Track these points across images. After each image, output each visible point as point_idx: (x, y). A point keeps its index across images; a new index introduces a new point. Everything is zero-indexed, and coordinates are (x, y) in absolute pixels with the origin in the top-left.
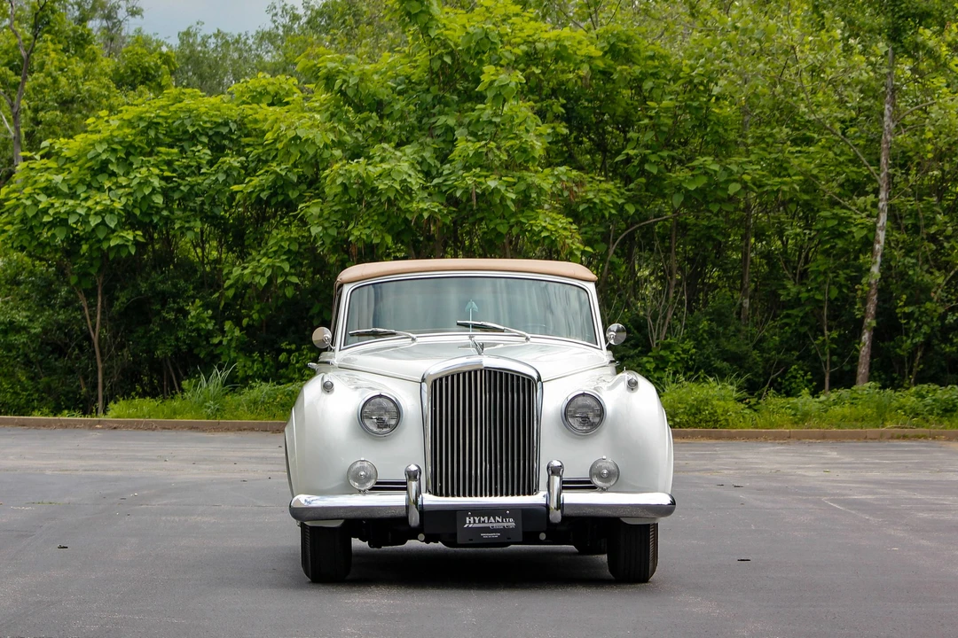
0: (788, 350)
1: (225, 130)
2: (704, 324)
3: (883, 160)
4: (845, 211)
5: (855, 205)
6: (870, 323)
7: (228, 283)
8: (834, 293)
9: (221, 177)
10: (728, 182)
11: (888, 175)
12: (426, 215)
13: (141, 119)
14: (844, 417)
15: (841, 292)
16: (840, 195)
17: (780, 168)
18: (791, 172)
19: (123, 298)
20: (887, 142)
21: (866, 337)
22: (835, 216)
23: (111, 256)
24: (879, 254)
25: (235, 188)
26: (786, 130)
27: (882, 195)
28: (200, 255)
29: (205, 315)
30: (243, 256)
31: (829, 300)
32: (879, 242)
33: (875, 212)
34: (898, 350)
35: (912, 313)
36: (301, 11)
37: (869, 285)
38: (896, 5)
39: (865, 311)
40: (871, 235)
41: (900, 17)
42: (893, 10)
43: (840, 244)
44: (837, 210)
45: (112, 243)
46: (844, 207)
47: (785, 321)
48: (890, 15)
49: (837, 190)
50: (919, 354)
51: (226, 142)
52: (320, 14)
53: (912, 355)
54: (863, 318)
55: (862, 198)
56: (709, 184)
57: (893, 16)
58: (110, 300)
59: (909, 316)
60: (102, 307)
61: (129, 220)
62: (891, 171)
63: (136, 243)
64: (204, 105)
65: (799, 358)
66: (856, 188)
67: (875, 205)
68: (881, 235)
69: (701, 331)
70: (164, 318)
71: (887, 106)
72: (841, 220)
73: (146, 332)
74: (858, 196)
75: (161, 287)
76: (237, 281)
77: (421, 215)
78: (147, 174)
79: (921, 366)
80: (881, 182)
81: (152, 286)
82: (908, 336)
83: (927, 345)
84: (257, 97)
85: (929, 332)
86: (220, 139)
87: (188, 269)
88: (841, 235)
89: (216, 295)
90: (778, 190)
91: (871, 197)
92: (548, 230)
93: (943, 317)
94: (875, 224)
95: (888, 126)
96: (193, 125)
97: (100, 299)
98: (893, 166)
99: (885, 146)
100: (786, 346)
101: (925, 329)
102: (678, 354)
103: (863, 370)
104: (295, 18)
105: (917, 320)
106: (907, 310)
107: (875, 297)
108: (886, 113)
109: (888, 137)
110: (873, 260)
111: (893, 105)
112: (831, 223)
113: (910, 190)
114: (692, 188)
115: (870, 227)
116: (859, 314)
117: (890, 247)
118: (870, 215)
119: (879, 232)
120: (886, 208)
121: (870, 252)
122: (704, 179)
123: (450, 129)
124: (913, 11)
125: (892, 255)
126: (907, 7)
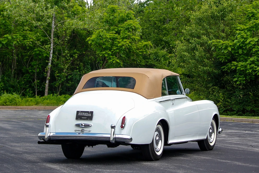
0: (26, 85)
2: (6, 78)
3: (52, 36)
5: (45, 47)
6: (48, 78)
8: (38, 70)
10: (13, 41)
11: (54, 40)
14: (48, 103)
15: (40, 70)
16: (41, 45)
17: (25, 37)
18: (28, 38)
21: (47, 82)
22: (39, 50)
24: (51, 60)
27: (52, 45)
31: (37, 72)
32: (51, 57)
33: (50, 49)
34: (55, 85)
37: (48, 68)
39: (47, 75)
40: (48, 56)
43: (40, 57)
46: (43, 49)
47: (25, 77)
49: (40, 43)
50: (60, 86)
53: (59, 87)
55: (47, 46)
56: (8, 41)
59: (58, 76)
62: (54, 39)
65: (29, 87)
66: (45, 43)
67: (50, 48)
68: (51, 55)
69: (5, 80)
71: (53, 22)
72: (40, 51)
79: (61, 89)
80: (51, 41)
83: (62, 84)
85: (63, 80)
88: (40, 55)
91: (49, 45)
93: (67, 77)
94: (50, 53)
95: (53, 27)
98: (54, 37)
99: (53, 32)
100: (25, 84)
101: (62, 80)
103: (47, 90)
105: (60, 77)
106: (58, 75)
107: (50, 71)
108: (53, 23)
109: (54, 30)
110: (49, 62)
111: (55, 21)
112: (37, 52)
113: (59, 44)
114: (4, 43)
115: (48, 53)
116: (45, 76)
117: (53, 58)
118: (49, 50)
119: (51, 54)
120: (53, 48)
121: (48, 60)
122: (7, 41)
125: (54, 61)
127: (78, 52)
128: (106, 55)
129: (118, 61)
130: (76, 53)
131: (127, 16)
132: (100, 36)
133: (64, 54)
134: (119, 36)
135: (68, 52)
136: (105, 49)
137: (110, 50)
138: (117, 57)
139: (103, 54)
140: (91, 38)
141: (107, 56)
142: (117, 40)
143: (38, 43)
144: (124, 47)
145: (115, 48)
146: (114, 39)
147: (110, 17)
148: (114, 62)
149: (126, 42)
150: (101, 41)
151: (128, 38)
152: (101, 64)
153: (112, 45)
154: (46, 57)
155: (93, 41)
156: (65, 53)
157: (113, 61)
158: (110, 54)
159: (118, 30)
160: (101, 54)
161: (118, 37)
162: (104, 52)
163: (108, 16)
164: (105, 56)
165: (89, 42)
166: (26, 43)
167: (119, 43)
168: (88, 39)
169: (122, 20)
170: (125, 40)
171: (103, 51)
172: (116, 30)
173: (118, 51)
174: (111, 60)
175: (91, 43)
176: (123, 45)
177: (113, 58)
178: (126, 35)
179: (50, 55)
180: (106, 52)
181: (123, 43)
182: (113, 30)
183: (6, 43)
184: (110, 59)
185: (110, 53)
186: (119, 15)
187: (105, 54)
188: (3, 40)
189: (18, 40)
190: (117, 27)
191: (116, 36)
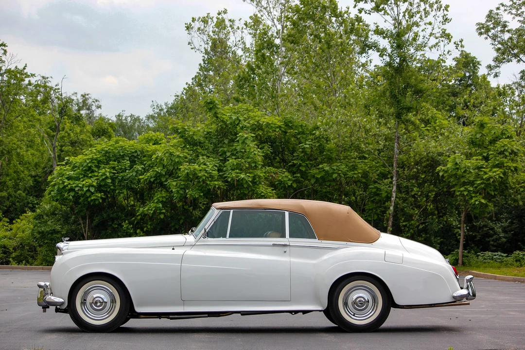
1: (135, 154)
3: (394, 165)
4: (379, 185)
5: (384, 183)
6: (389, 229)
7: (138, 214)
8: (376, 217)
9: (134, 174)
10: (333, 173)
11: (397, 171)
12: (217, 186)
13: (103, 150)
15: (378, 217)
16: (378, 179)
17: (354, 168)
19: (97, 220)
20: (396, 158)
22: (376, 188)
23: (92, 204)
24: (393, 202)
25: (141, 177)
26: (356, 154)
27: (394, 179)
28: (127, 203)
29: (129, 227)
30: (144, 203)
31: (374, 220)
32: (393, 197)
35: (406, 225)
36: (164, 107)
37: (390, 214)
38: (398, 104)
39: (388, 224)
40: (389, 195)
41: (400, 109)
42: (397, 106)
43: (377, 198)
44: (377, 185)
45: (92, 198)
46: (379, 184)
48: (396, 108)
49: (377, 177)
51: (136, 159)
52: (171, 108)
54: (387, 227)
56: (326, 175)
57: (398, 108)
58: (92, 220)
59: (405, 226)
60: (88, 224)
61: (99, 189)
62: (397, 169)
63: (102, 198)
64: (127, 144)
66: (384, 176)
67: (391, 183)
68: (394, 195)
70: (113, 227)
71: (396, 144)
72: (378, 189)
73: (106, 233)
74: (385, 179)
75: (111, 216)
76: (142, 213)
77: (215, 187)
78: (105, 171)
80: (394, 174)
81: (108, 215)
82: (405, 234)
84: (148, 141)
85: (413, 232)
86: (135, 158)
87: (122, 208)
88: (378, 195)
89: (134, 219)
90: (353, 177)
91: (390, 180)
93: (418, 226)
94: (391, 190)
95: (396, 152)
96: (123, 152)
97: (87, 220)
98: (398, 168)
104: (162, 110)
105: (408, 227)
106: (404, 224)
107: (392, 219)
108: (395, 146)
109: (396, 156)
110: (391, 204)
111: (398, 143)
112: (374, 190)
113: (405, 177)
114: (319, 176)
115: (389, 192)
116: (385, 225)
117: (397, 199)
118: (390, 187)
119: (393, 193)
120: (396, 184)
121: (390, 201)
122: (323, 173)
123: (225, 153)
124: (405, 107)
125: (398, 203)
126: (403, 105)
127: (435, 189)
128: (465, 193)
129: (483, 201)
130: (433, 191)
131: (503, 134)
132: (456, 164)
133: (413, 193)
134: (486, 163)
135: (418, 189)
136: (464, 184)
137: (472, 185)
138: (482, 195)
139: (461, 191)
140: (443, 168)
141: (467, 195)
142: (483, 169)
143: (374, 177)
144: (492, 180)
145: (478, 182)
146: (479, 168)
147: (476, 135)
148: (477, 203)
149: (495, 172)
150: (459, 172)
151: (500, 165)
153: (478, 176)
154: (387, 197)
155: (446, 172)
157: (476, 201)
158: (471, 191)
159: (488, 154)
160: (459, 191)
161: (483, 164)
162: (462, 189)
163: (473, 133)
165: (441, 174)
167: (486, 173)
168: (438, 169)
169: (493, 141)
170: (495, 169)
171: (462, 187)
172: (485, 155)
173: (483, 186)
174: (473, 201)
175: (443, 176)
176: (492, 178)
177: (476, 197)
178: (497, 162)
179: (392, 194)
180: (465, 188)
181: (490, 174)
182: (481, 154)
183: (322, 177)
184: (472, 198)
185: (472, 189)
186: (490, 132)
187: (465, 191)
188: (316, 173)
189: (340, 172)
190: (487, 151)
191: (482, 163)
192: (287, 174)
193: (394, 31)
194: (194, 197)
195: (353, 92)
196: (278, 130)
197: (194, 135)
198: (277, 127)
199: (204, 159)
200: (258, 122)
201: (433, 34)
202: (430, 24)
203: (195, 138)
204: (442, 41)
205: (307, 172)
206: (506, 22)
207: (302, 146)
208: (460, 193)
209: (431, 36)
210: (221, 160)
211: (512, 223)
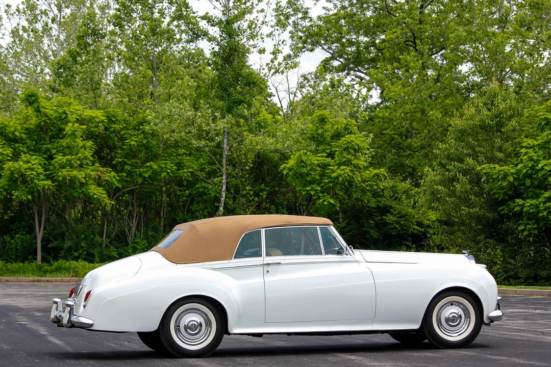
2: (150, 233)
3: (224, 162)
4: (206, 184)
5: (212, 181)
11: (227, 169)
12: (47, 187)
16: (206, 178)
17: (180, 166)
18: (185, 168)
22: (202, 187)
24: (223, 203)
26: (183, 150)
27: (224, 177)
32: (223, 197)
33: (221, 185)
40: (218, 195)
41: (231, 102)
42: (228, 100)
43: (205, 198)
44: (204, 184)
46: (210, 184)
49: (205, 176)
55: (216, 179)
56: (153, 173)
57: (228, 102)
62: (227, 167)
66: (212, 174)
67: (221, 182)
68: (224, 194)
71: (225, 140)
72: (205, 188)
74: (214, 178)
77: (44, 188)
80: (223, 172)
88: (205, 194)
91: (220, 178)
92: (96, 194)
94: (221, 191)
95: (226, 148)
98: (227, 165)
99: (225, 156)
102: (141, 246)
108: (225, 142)
109: (226, 153)
110: (220, 205)
111: (228, 139)
112: (201, 190)
113: (236, 175)
114: (147, 175)
115: (219, 191)
117: (227, 199)
118: (219, 186)
119: (223, 193)
120: (225, 183)
121: (219, 201)
122: (151, 171)
123: (48, 150)
124: (236, 100)
125: (228, 203)
126: (234, 98)
127: (267, 189)
128: (312, 193)
129: (332, 201)
130: (264, 190)
131: (346, 129)
132: (302, 161)
133: (244, 192)
134: (333, 161)
135: (251, 188)
136: (310, 183)
137: (318, 185)
138: (330, 194)
139: (308, 191)
140: (287, 166)
141: (314, 194)
142: (330, 167)
143: (202, 175)
144: (341, 179)
145: (326, 181)
146: (324, 166)
147: (317, 130)
148: (325, 203)
149: (344, 170)
150: (304, 170)
151: (347, 163)
152: (305, 208)
153: (322, 175)
154: (216, 197)
155: (290, 170)
156: (246, 190)
157: (324, 201)
158: (318, 190)
159: (331, 151)
160: (304, 191)
161: (331, 162)
162: (308, 188)
163: (314, 129)
164: (310, 193)
165: (285, 172)
166: (181, 175)
167: (333, 172)
168: (282, 167)
169: (337, 136)
170: (342, 167)
171: (308, 186)
172: (328, 151)
173: (331, 185)
174: (321, 201)
175: (287, 173)
176: (340, 175)
177: (324, 196)
178: (344, 160)
179: (221, 194)
180: (312, 187)
181: (339, 172)
182: (323, 151)
183: (149, 176)
184: (319, 198)
185: (319, 189)
186: (332, 127)
187: (311, 190)
188: (144, 172)
189: (169, 171)
190: (330, 147)
191: (328, 161)
192: (113, 173)
193: (223, 19)
194: (21, 199)
195: (190, 83)
196: (101, 125)
197: (15, 131)
198: (99, 122)
199: (27, 157)
200: (80, 116)
201: (266, 22)
202: (262, 11)
203: (17, 134)
204: (277, 30)
205: (132, 171)
206: (308, 9)
207: (127, 143)
208: (306, 192)
209: (263, 24)
210: (45, 158)
211: (349, 224)
